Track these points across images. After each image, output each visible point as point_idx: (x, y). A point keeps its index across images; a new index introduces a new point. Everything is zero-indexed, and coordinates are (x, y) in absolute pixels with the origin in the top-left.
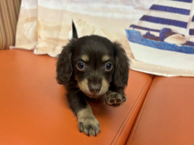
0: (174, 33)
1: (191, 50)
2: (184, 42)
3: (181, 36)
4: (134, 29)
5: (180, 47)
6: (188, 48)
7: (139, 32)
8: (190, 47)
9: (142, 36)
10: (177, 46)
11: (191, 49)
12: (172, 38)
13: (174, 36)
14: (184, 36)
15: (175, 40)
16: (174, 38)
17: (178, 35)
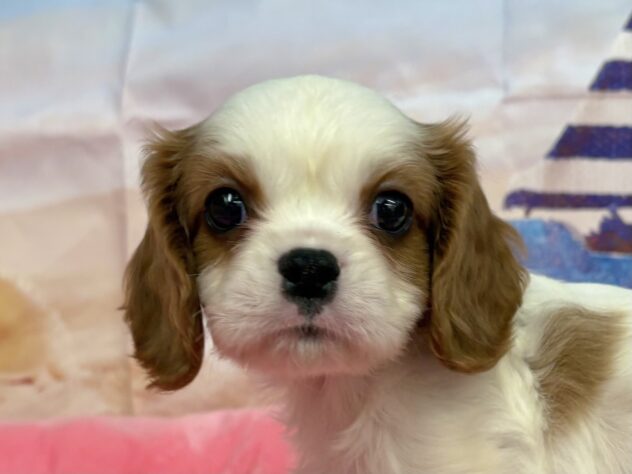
4: (528, 212)
7: (562, 226)
9: (583, 242)
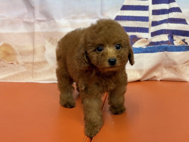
0: (140, 39)
2: (148, 43)
3: (145, 40)
5: (146, 48)
6: (152, 47)
10: (143, 48)
12: (138, 43)
13: (139, 41)
14: (147, 39)
15: (141, 43)
16: (140, 42)
17: (143, 39)
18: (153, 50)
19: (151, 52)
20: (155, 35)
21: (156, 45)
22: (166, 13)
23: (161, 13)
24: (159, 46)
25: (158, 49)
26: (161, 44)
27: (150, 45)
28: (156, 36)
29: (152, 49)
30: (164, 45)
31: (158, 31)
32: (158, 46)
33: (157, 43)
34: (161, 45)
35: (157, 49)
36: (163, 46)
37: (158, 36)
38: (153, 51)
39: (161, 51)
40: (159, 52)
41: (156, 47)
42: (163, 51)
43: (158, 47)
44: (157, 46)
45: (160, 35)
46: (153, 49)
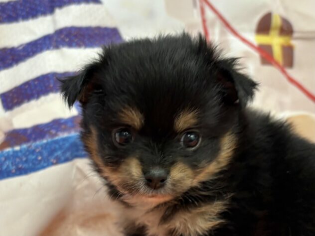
1: (32, 157)
6: (21, 151)
8: (25, 146)
11: (33, 152)
18: (26, 161)
19: (21, 171)
20: (19, 103)
21: (35, 140)
22: (44, 13)
23: (24, 13)
24: (47, 144)
25: (45, 154)
26: (53, 132)
27: (12, 145)
28: (25, 106)
29: (24, 159)
30: (65, 135)
31: (27, 84)
32: (45, 141)
33: (38, 131)
34: (56, 135)
35: (40, 153)
36: (65, 140)
37: (33, 103)
38: (25, 166)
39: (59, 161)
40: (53, 164)
41: (37, 147)
42: (67, 160)
43: (44, 147)
44: (38, 143)
45: (43, 99)
46: (26, 156)
